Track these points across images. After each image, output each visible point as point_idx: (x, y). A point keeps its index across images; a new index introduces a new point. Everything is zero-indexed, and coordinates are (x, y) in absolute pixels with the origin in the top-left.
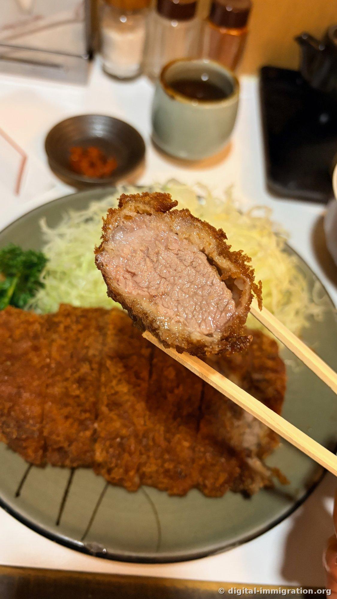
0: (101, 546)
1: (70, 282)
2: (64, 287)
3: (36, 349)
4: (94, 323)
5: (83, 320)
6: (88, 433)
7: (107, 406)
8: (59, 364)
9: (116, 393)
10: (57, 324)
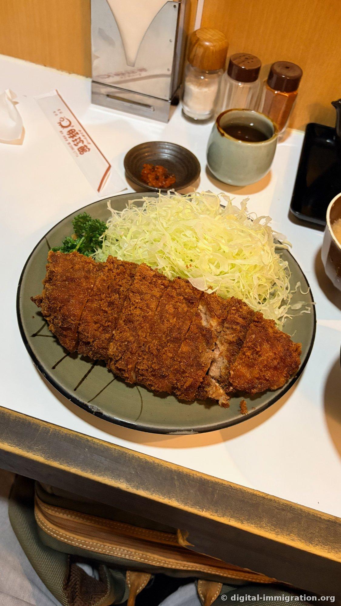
0: (99, 409)
1: (119, 246)
2: (113, 248)
3: (87, 278)
4: (128, 272)
5: (121, 267)
6: (107, 336)
7: (124, 321)
8: (99, 289)
9: (131, 314)
10: (104, 267)
